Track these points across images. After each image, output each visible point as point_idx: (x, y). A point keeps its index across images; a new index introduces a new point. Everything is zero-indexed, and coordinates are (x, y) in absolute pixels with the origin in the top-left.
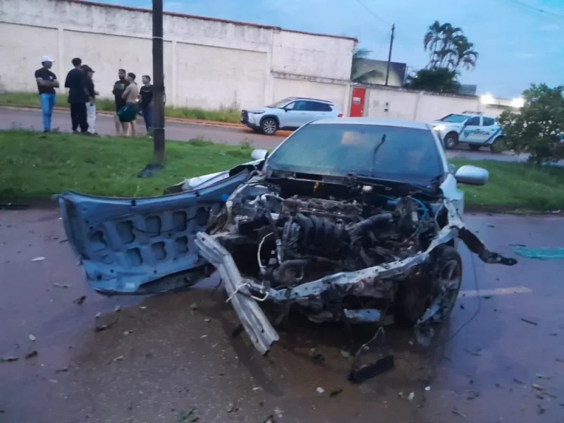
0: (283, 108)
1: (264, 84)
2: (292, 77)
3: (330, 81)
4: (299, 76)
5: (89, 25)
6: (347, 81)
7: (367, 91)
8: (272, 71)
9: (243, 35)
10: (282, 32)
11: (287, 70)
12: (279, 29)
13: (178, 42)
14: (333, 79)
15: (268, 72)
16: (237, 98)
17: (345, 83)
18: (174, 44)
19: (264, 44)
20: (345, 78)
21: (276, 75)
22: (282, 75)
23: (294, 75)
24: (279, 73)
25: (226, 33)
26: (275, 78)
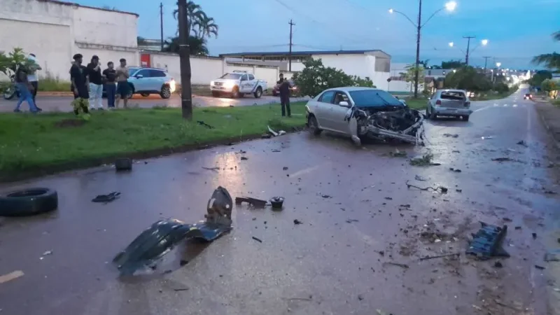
1: (71, 54)
2: (94, 47)
3: (124, 49)
4: (98, 45)
6: (135, 48)
7: (151, 56)
8: (76, 42)
9: (47, 10)
10: (79, 8)
11: (89, 41)
12: (78, 5)
14: (125, 48)
15: (73, 42)
16: (48, 68)
17: (135, 50)
19: (68, 18)
20: (133, 47)
21: (80, 46)
23: (94, 45)
24: (82, 44)
25: (31, 8)
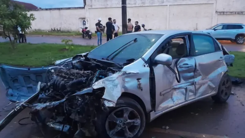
0: (213, 29)
1: (212, 18)
2: (228, 13)
4: (232, 12)
5: (135, 4)
8: (216, 12)
11: (225, 10)
13: (170, 5)
15: (214, 12)
16: (198, 26)
18: (168, 6)
21: (219, 14)
22: (223, 13)
23: (229, 12)
24: (220, 12)
26: (218, 15)
